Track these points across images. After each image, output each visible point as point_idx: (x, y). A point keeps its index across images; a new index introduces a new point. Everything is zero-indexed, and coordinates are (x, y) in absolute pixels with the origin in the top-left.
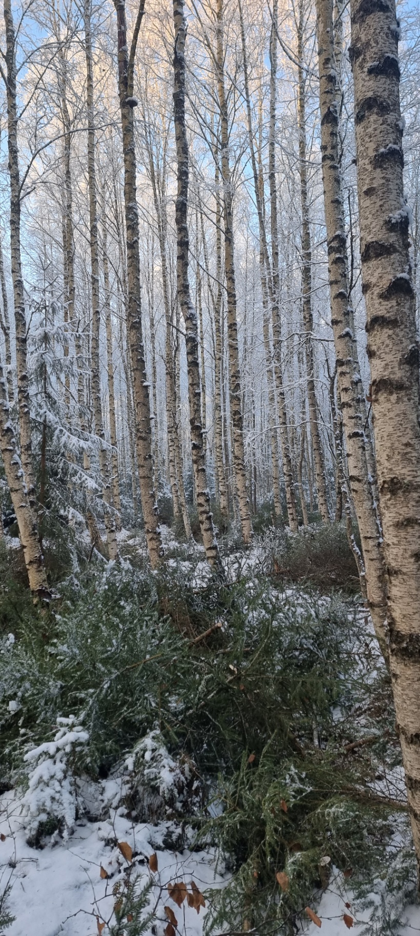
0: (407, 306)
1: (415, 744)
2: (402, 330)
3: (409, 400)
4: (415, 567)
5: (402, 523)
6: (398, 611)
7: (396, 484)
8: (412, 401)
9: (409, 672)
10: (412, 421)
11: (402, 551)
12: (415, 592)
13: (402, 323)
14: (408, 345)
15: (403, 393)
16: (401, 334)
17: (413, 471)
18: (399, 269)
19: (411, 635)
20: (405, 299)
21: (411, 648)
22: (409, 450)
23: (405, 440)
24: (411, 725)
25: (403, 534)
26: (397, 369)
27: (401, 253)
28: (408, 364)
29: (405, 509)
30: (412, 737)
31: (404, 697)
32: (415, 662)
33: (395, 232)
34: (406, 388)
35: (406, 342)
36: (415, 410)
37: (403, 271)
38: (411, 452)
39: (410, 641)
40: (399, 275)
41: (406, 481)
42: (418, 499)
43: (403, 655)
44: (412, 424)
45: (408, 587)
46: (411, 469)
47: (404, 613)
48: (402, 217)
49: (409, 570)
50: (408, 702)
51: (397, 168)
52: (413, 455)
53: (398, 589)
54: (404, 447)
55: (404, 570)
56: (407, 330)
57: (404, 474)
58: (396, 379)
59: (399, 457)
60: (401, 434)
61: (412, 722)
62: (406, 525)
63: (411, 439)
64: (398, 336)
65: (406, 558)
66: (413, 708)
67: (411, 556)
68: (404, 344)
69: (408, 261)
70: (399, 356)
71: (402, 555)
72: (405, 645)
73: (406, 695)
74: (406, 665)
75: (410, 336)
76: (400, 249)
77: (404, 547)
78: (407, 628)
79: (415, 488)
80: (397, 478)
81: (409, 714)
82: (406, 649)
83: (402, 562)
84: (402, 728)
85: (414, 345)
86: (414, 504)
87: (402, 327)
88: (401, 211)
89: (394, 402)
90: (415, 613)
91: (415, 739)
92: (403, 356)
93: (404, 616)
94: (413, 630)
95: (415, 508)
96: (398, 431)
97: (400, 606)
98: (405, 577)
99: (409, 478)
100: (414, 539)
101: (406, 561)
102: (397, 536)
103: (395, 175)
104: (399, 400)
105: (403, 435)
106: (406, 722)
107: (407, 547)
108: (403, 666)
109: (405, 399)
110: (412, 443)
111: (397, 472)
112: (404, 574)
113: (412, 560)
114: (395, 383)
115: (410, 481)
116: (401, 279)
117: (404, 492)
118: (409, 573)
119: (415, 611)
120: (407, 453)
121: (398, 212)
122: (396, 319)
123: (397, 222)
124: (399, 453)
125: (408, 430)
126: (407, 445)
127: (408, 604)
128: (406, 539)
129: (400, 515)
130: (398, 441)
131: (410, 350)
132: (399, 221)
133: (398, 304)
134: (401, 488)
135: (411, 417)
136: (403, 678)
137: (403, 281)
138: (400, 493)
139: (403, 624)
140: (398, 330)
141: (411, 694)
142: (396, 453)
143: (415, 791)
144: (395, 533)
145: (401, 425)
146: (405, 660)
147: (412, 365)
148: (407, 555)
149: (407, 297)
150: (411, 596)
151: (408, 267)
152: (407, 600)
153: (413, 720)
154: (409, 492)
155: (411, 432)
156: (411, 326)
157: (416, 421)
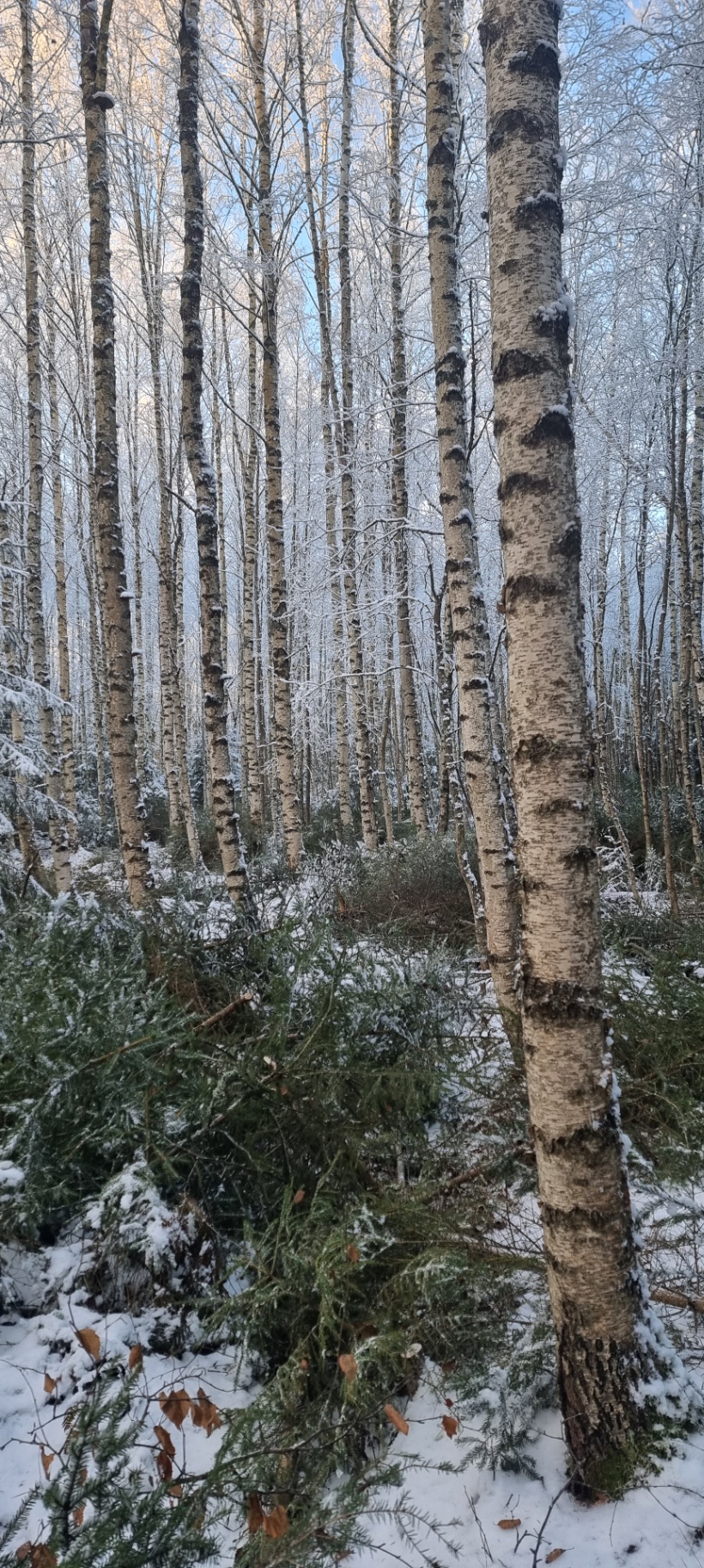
0: (564, 459)
1: (558, 1154)
2: (555, 498)
3: (563, 611)
4: (565, 876)
5: (548, 808)
6: (538, 947)
7: (541, 745)
8: (568, 613)
9: (552, 1042)
10: (567, 645)
11: (546, 851)
12: (564, 916)
13: (555, 487)
14: (564, 523)
15: (554, 600)
16: (554, 504)
17: (566, 725)
18: (553, 397)
19: (556, 984)
20: (561, 447)
21: (555, 1003)
22: (561, 691)
23: (555, 676)
24: (552, 1125)
25: (548, 825)
26: (545, 560)
27: (556, 372)
28: (563, 553)
29: (553, 785)
30: (553, 1144)
31: (543, 1081)
32: (561, 1025)
33: (548, 336)
34: (560, 591)
35: (560, 518)
36: (571, 627)
37: (559, 402)
38: (564, 695)
39: (555, 993)
40: (553, 408)
41: (555, 741)
42: (572, 769)
43: (543, 1015)
44: (567, 650)
45: (554, 908)
46: (563, 722)
47: (547, 949)
48: (558, 313)
49: (555, 882)
50: (549, 1089)
51: (552, 231)
52: (567, 699)
53: (538, 912)
54: (553, 687)
55: (549, 882)
56: (562, 498)
57: (553, 730)
58: (545, 576)
59: (546, 703)
60: (549, 666)
61: (554, 1121)
62: (554, 811)
63: (565, 673)
64: (548, 507)
65: (552, 863)
66: (557, 1097)
67: (560, 860)
68: (558, 521)
69: (567, 385)
70: (549, 539)
71: (547, 858)
72: (546, 1000)
73: (547, 1078)
74: (547, 1031)
75: (567, 507)
76: (555, 366)
77: (549, 846)
78: (551, 973)
79: (569, 753)
80: (541, 736)
81: (550, 1107)
82: (548, 1006)
83: (546, 869)
84: (539, 1130)
85: (573, 523)
86: (566, 777)
87: (556, 492)
88: (557, 303)
89: (540, 613)
90: (562, 950)
91: (557, 1147)
92: (556, 540)
93: (547, 954)
94: (559, 975)
95: (568, 785)
96: (545, 661)
97: (542, 938)
98: (550, 893)
99: (560, 737)
100: (566, 833)
101: (552, 868)
102: (539, 829)
103: (549, 243)
104: (547, 611)
105: (553, 668)
106: (545, 1121)
107: (554, 846)
108: (542, 1033)
109: (558, 610)
110: (566, 680)
111: (543, 727)
112: (549, 888)
113: (561, 866)
114: (542, 583)
115: (561, 742)
116: (556, 413)
117: (552, 758)
118: (556, 887)
119: (563, 946)
120: (558, 697)
121: (553, 304)
122: (547, 479)
123: (551, 321)
124: (546, 696)
125: (560, 660)
126: (559, 683)
127: (553, 936)
128: (553, 832)
129: (545, 794)
130: (545, 676)
131: (567, 531)
132: (554, 318)
133: (550, 456)
134: (547, 752)
135: (565, 639)
136: (542, 1051)
137: (558, 418)
138: (546, 760)
139: (545, 967)
140: (548, 498)
141: (554, 1076)
142: (542, 696)
143: (556, 1227)
144: (536, 824)
145: (550, 650)
146: (545, 1023)
147: (569, 556)
148: (554, 859)
149: (564, 445)
150: (558, 922)
151: (566, 396)
152: (553, 929)
153: (555, 1117)
154: (560, 759)
155: (565, 664)
156: (568, 492)
157: (572, 645)
